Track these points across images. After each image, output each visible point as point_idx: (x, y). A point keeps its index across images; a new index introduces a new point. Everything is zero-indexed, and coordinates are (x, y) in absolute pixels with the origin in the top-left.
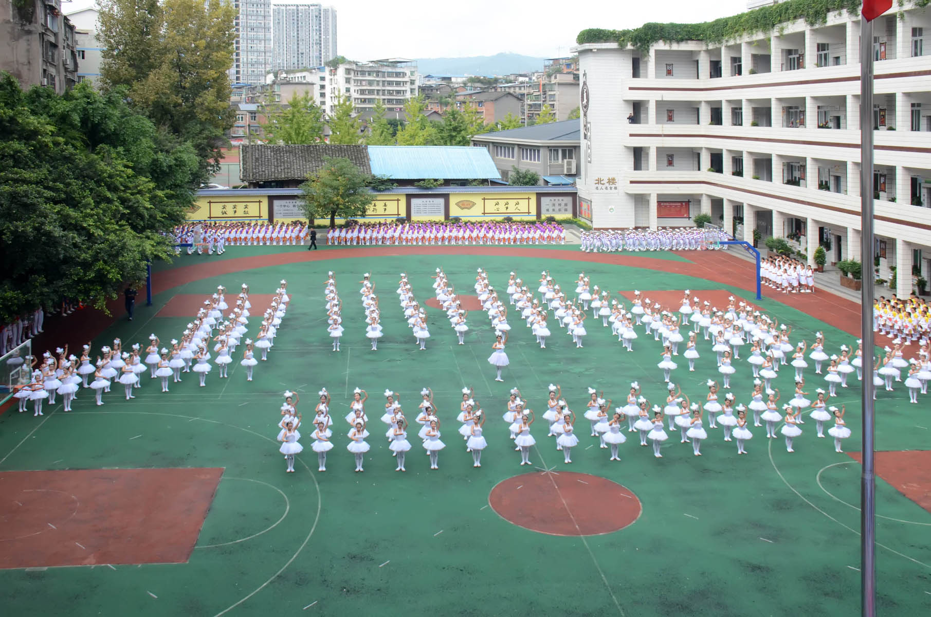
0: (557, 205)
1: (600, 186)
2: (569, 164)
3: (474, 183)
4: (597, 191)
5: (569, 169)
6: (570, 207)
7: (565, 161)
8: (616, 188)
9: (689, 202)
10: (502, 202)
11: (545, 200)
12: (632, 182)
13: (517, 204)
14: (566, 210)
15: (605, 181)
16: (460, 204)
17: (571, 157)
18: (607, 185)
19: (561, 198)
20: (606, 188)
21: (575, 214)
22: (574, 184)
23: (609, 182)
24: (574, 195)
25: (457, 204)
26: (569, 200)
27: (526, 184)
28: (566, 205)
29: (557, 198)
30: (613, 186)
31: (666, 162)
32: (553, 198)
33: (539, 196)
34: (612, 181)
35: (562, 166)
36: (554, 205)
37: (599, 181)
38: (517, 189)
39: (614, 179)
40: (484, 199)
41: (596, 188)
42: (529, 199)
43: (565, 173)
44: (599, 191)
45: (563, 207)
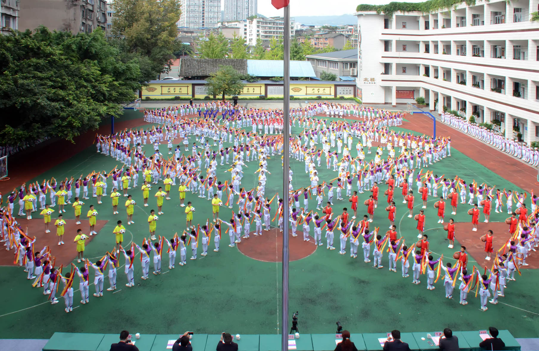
0: (345, 90)
1: (366, 82)
2: (353, 70)
3: (302, 79)
4: (364, 84)
5: (353, 73)
6: (352, 92)
7: (351, 69)
8: (375, 83)
9: (414, 91)
10: (316, 89)
11: (339, 88)
12: (382, 80)
13: (324, 90)
14: (350, 93)
15: (369, 80)
16: (294, 89)
17: (354, 67)
18: (370, 81)
19: (348, 87)
20: (370, 83)
21: (355, 96)
22: (354, 81)
23: (371, 80)
24: (355, 86)
25: (292, 89)
26: (352, 88)
27: (329, 80)
28: (350, 91)
29: (345, 87)
30: (373, 82)
31: (402, 71)
32: (343, 87)
33: (336, 86)
34: (372, 80)
35: (350, 71)
36: (344, 91)
37: (366, 79)
38: (324, 82)
39: (374, 79)
40: (307, 87)
41: (365, 83)
42: (330, 87)
43: (351, 74)
44: (366, 84)
45: (348, 92)
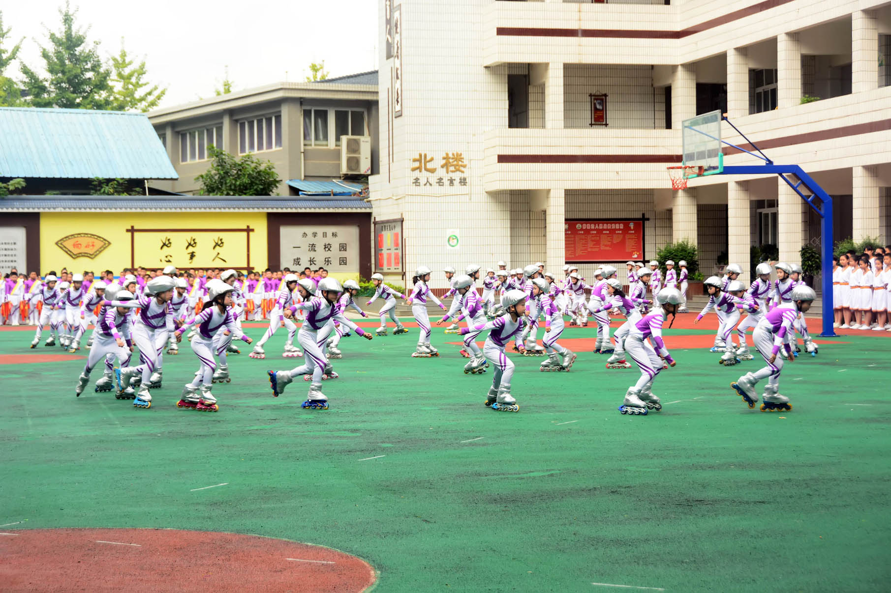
0: (320, 248)
1: (423, 176)
2: (353, 147)
3: (107, 189)
4: (415, 190)
5: (354, 162)
6: (353, 254)
7: (344, 139)
8: (463, 182)
9: (644, 219)
10: (180, 240)
11: (289, 235)
12: (502, 159)
13: (219, 244)
14: (343, 261)
15: (438, 163)
16: (69, 244)
17: (358, 130)
18: (441, 173)
19: (330, 230)
20: (440, 181)
21: (365, 273)
22: (363, 196)
23: (446, 166)
24: (363, 220)
25: (60, 244)
26: (349, 234)
27: (242, 190)
28: (343, 247)
29: (320, 230)
30: (457, 176)
32: (309, 230)
33: (276, 221)
34: (454, 162)
35: (337, 154)
36: (313, 247)
37: (422, 162)
38: (219, 204)
39: (458, 158)
40: (132, 230)
41: (417, 181)
42: (248, 230)
43: (344, 170)
44: (422, 189)
45: (335, 254)
